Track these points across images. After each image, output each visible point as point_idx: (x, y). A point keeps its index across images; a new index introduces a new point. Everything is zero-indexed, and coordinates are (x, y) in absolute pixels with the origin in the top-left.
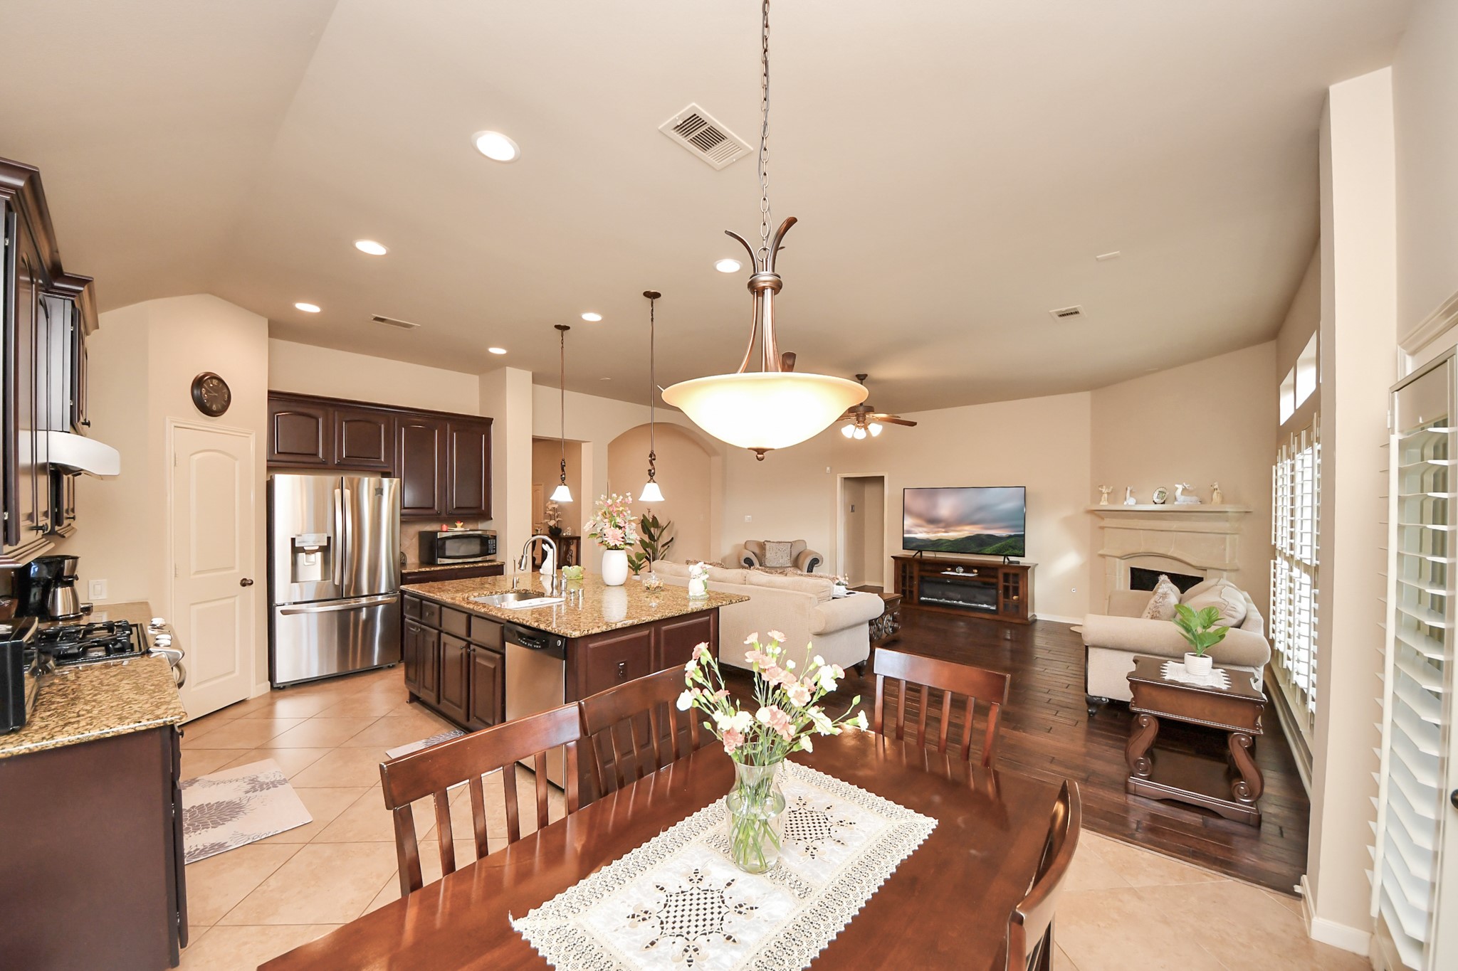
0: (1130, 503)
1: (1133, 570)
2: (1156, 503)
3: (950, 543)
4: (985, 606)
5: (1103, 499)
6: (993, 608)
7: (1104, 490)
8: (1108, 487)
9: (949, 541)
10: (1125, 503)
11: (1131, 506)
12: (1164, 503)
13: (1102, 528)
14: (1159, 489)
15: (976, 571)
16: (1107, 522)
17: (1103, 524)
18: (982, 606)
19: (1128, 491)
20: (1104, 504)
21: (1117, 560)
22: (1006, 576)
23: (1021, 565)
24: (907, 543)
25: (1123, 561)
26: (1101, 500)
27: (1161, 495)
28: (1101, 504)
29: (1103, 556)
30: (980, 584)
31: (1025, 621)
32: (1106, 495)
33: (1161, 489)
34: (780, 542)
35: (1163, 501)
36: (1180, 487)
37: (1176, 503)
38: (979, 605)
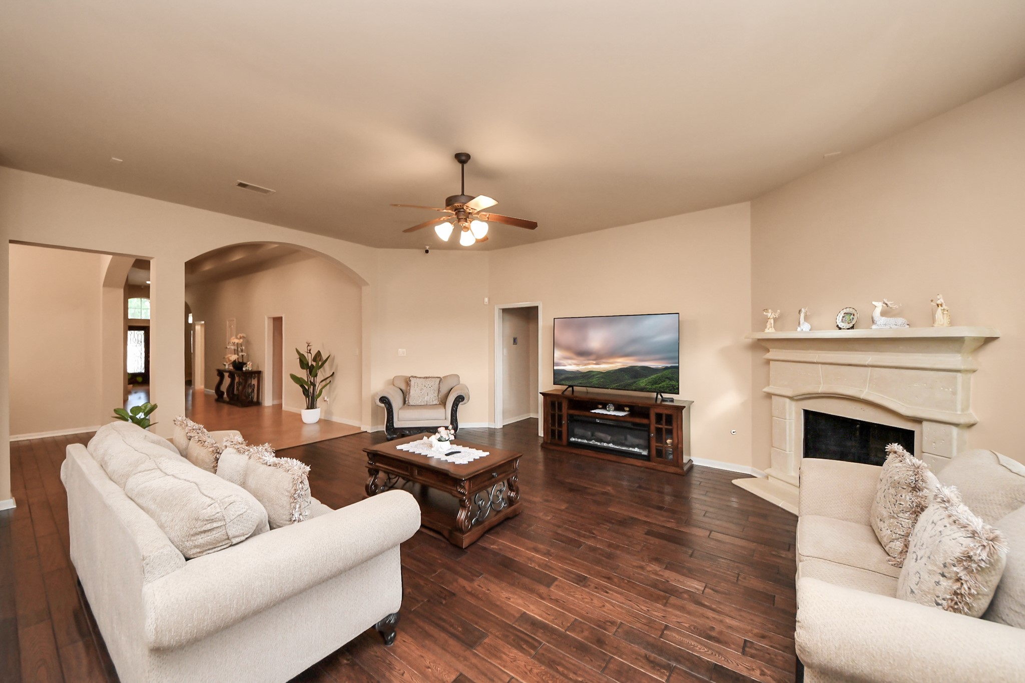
0: (804, 330)
1: (807, 413)
2: (840, 329)
3: (601, 375)
4: (636, 450)
5: (768, 326)
6: (645, 453)
7: (769, 315)
8: (774, 311)
9: (601, 373)
10: (799, 329)
11: (805, 332)
12: (852, 328)
13: (768, 362)
14: (845, 311)
15: (627, 409)
16: (773, 354)
17: (769, 356)
18: (633, 450)
19: (802, 315)
20: (770, 332)
21: (787, 400)
22: (659, 417)
23: (675, 404)
24: (559, 377)
25: (794, 404)
26: (766, 328)
27: (847, 317)
28: (767, 331)
29: (769, 396)
30: (630, 425)
31: (679, 471)
32: (772, 321)
33: (848, 310)
34: (426, 378)
35: (851, 325)
36: (879, 306)
37: (874, 327)
38: (631, 449)
